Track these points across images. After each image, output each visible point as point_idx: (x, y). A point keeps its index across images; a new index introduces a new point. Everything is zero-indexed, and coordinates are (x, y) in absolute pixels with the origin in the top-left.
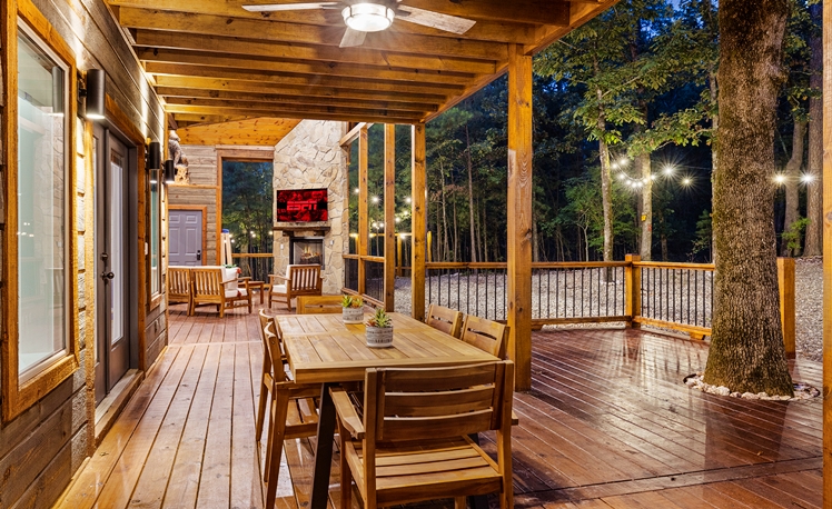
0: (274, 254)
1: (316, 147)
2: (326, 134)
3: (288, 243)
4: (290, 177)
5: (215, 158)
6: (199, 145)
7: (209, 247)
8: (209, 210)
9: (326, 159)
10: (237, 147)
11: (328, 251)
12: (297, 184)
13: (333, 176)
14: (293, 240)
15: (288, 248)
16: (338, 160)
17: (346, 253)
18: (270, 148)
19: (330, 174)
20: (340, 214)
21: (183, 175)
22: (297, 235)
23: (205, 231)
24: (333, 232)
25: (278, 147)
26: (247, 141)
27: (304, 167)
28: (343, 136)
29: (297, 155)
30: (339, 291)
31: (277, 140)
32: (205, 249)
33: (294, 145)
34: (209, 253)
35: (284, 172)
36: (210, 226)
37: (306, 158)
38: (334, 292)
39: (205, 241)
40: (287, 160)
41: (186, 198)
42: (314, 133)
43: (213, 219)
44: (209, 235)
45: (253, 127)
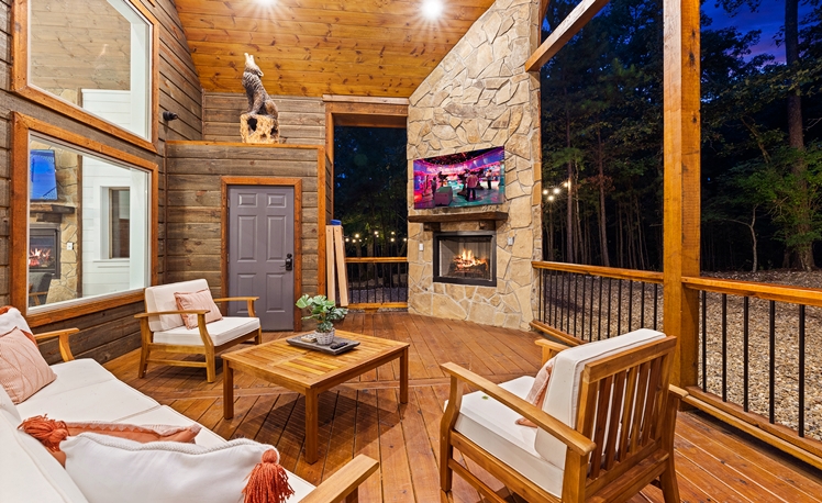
0: (409, 259)
1: (479, 84)
2: (498, 57)
3: (431, 242)
4: (434, 140)
5: (323, 116)
6: (299, 95)
7: (306, 248)
8: (307, 185)
9: (499, 100)
10: (355, 99)
11: (502, 255)
12: (446, 148)
13: (512, 126)
14: (439, 237)
15: (431, 250)
16: (523, 96)
17: (539, 259)
18: (402, 101)
19: (507, 124)
20: (528, 190)
21: (267, 131)
22: (446, 229)
23: (300, 222)
24: (513, 222)
25: (414, 98)
26: (368, 88)
27: (456, 120)
28: (532, 50)
29: (444, 104)
30: (526, 328)
31: (414, 87)
32: (300, 252)
33: (440, 89)
34: (305, 259)
35: (424, 134)
36: (308, 214)
37: (460, 104)
38: (514, 327)
39: (299, 239)
40: (429, 114)
41: (268, 165)
42: (474, 61)
43: (312, 201)
44: (306, 229)
45: (378, 60)
